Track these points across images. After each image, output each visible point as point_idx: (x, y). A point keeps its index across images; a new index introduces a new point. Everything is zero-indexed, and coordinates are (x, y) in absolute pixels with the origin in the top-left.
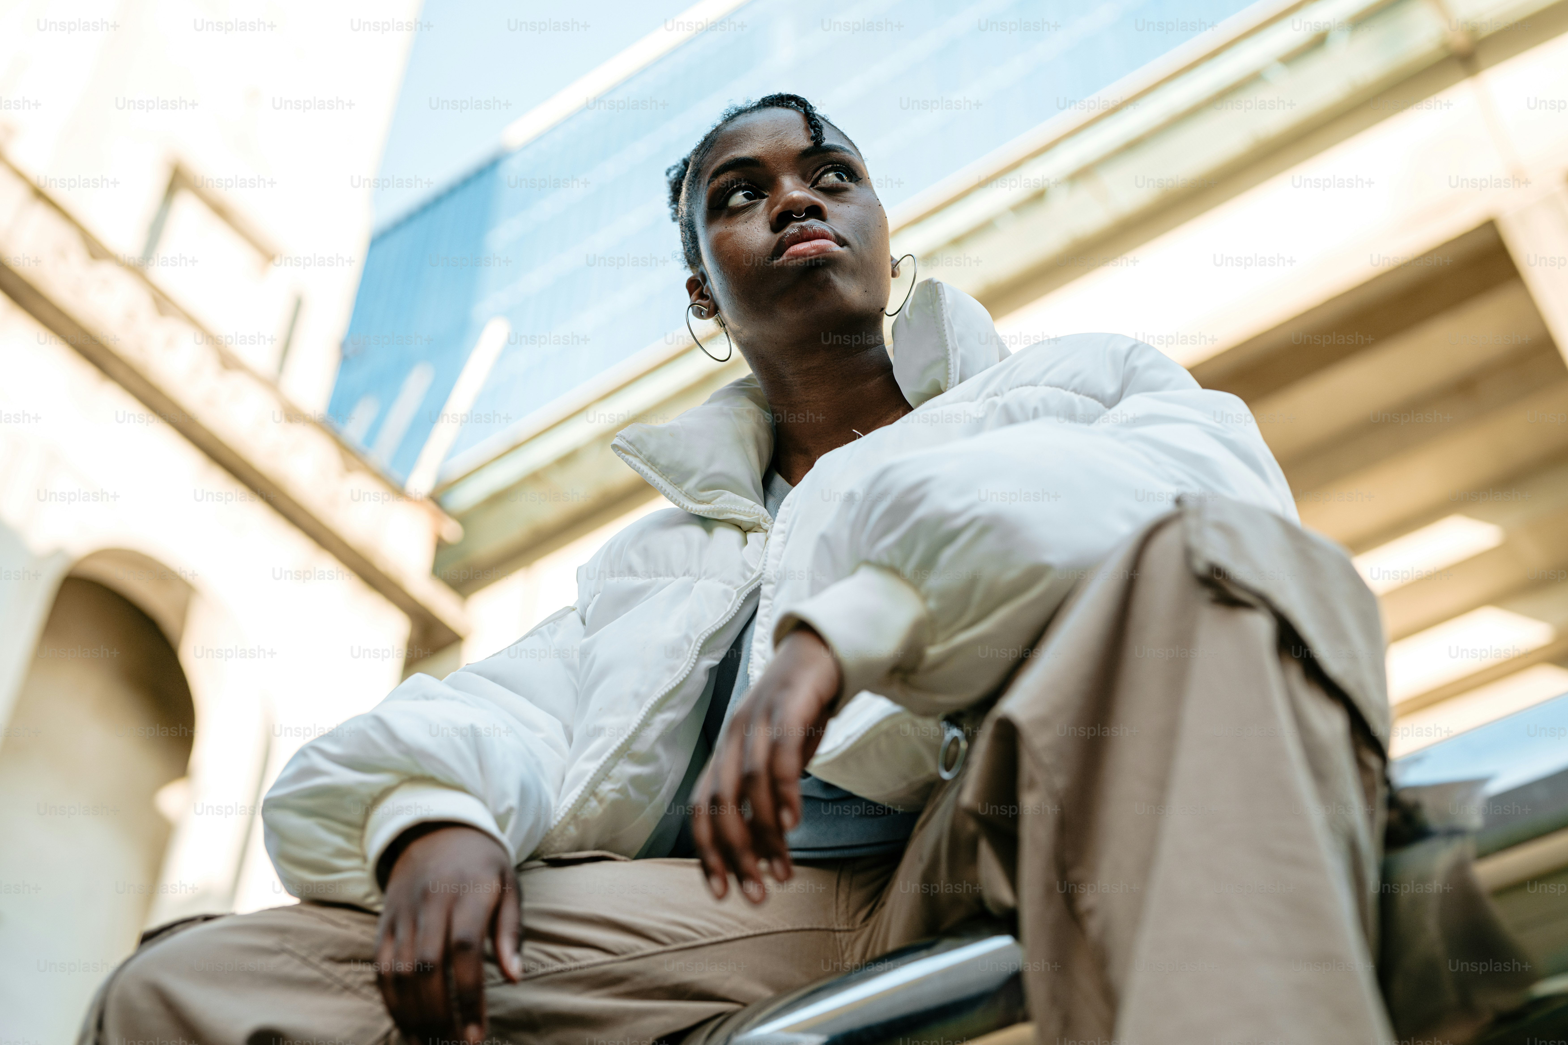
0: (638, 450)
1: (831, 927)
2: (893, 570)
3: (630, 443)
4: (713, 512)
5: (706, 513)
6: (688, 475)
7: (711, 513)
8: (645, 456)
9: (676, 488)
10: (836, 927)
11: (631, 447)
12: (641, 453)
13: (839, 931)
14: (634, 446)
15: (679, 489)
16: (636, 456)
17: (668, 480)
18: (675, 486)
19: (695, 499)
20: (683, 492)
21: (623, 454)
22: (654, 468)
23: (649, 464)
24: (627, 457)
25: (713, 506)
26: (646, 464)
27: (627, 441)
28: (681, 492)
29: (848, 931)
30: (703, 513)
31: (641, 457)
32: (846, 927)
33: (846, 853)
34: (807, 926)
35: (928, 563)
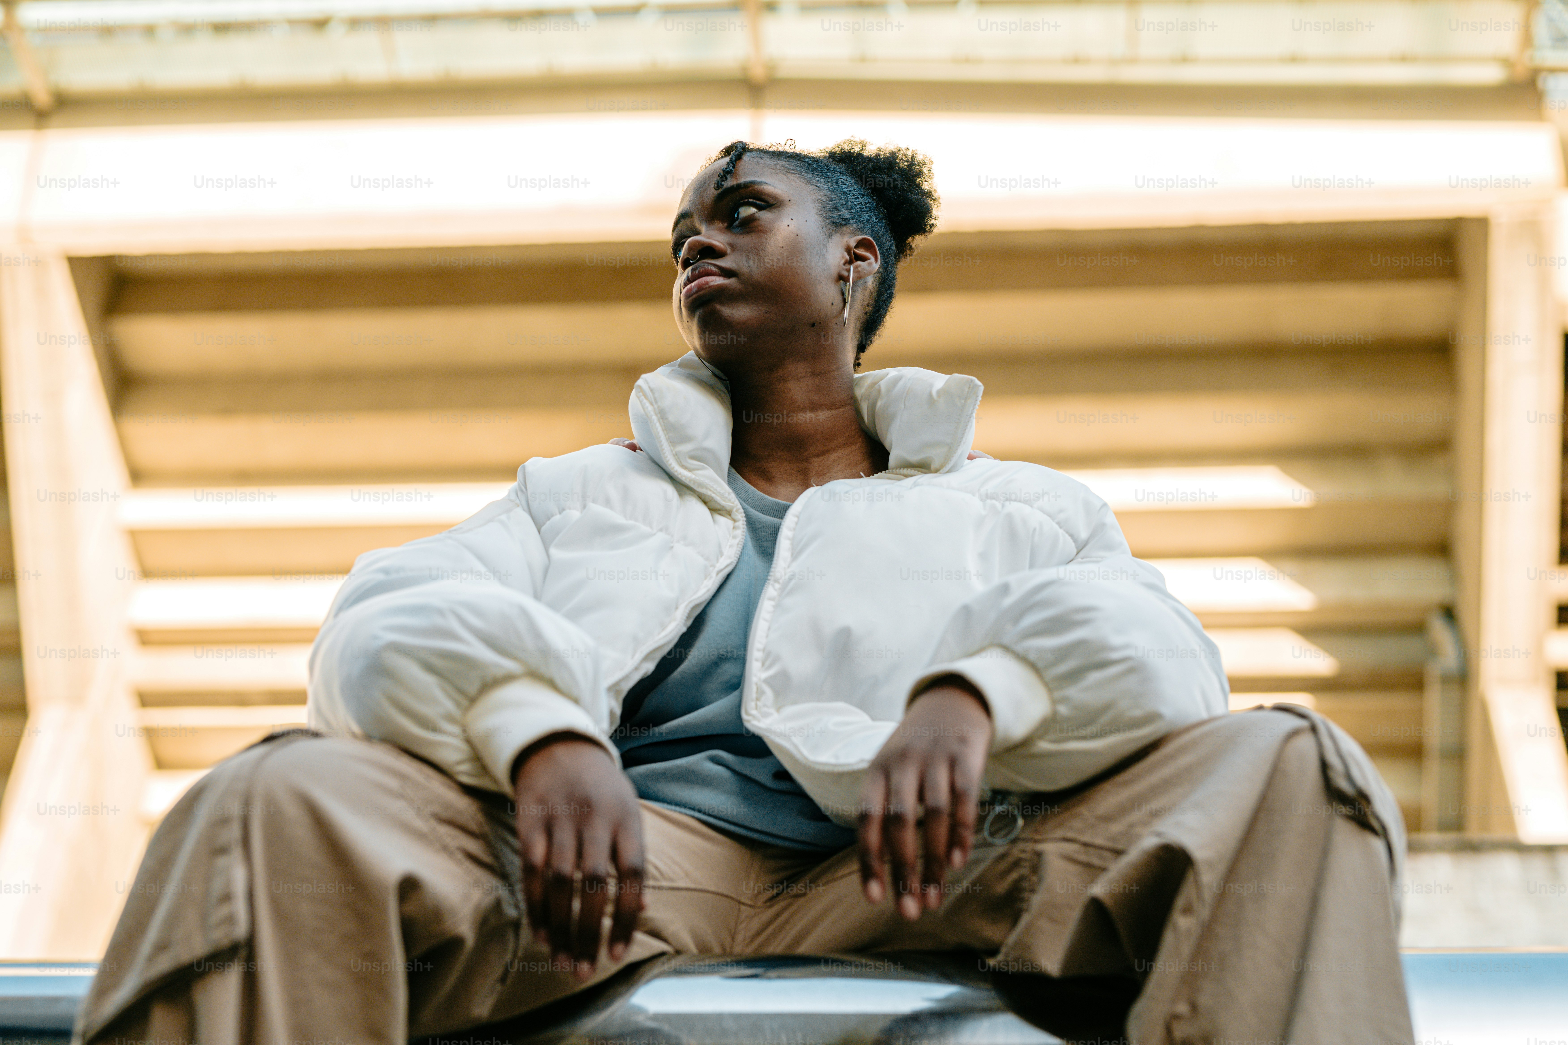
0: (655, 399)
1: (739, 898)
2: (1034, 667)
3: (651, 390)
4: (695, 482)
5: (688, 480)
6: (687, 439)
7: (692, 482)
8: (658, 407)
9: (670, 446)
10: (743, 900)
11: (651, 394)
12: (656, 402)
13: (744, 904)
14: (653, 394)
15: (672, 448)
16: (651, 404)
17: (667, 437)
18: (670, 444)
19: (680, 462)
20: (674, 452)
21: (643, 397)
22: (661, 420)
23: (659, 415)
24: (645, 401)
25: (693, 476)
26: (656, 415)
27: (649, 387)
28: (672, 451)
29: (751, 906)
30: (686, 479)
31: (656, 406)
32: (750, 902)
33: (770, 840)
34: (725, 892)
35: (1073, 676)
